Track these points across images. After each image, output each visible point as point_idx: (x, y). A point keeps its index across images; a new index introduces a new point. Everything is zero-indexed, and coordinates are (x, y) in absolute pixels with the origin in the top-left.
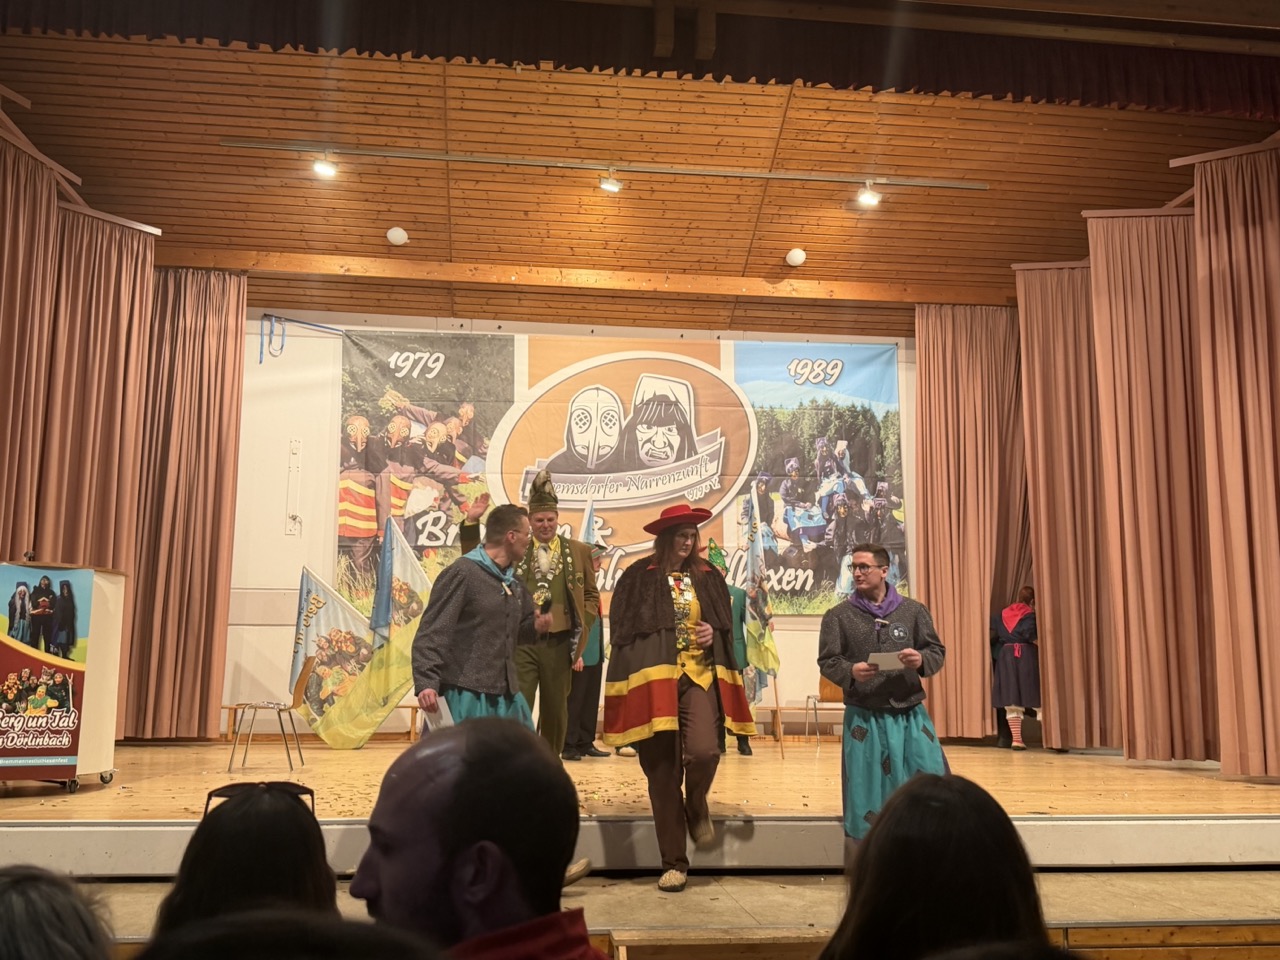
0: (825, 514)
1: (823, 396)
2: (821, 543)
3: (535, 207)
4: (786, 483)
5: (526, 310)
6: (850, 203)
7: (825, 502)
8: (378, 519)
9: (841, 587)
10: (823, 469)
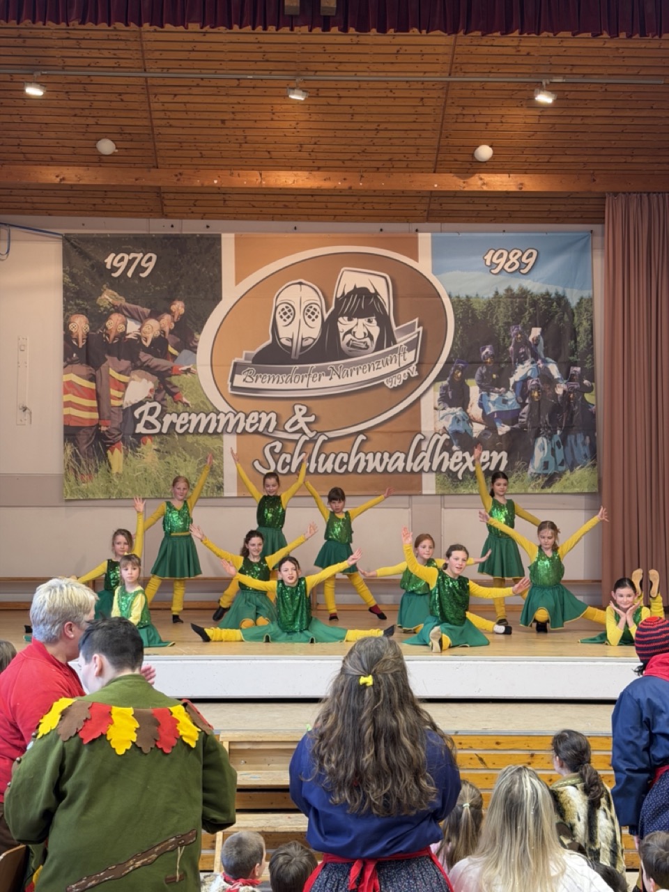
0: (520, 398)
1: (516, 285)
2: (515, 426)
3: (232, 116)
4: (482, 370)
5: (231, 210)
6: (530, 102)
7: (518, 386)
8: (99, 409)
9: (533, 468)
10: (517, 355)
